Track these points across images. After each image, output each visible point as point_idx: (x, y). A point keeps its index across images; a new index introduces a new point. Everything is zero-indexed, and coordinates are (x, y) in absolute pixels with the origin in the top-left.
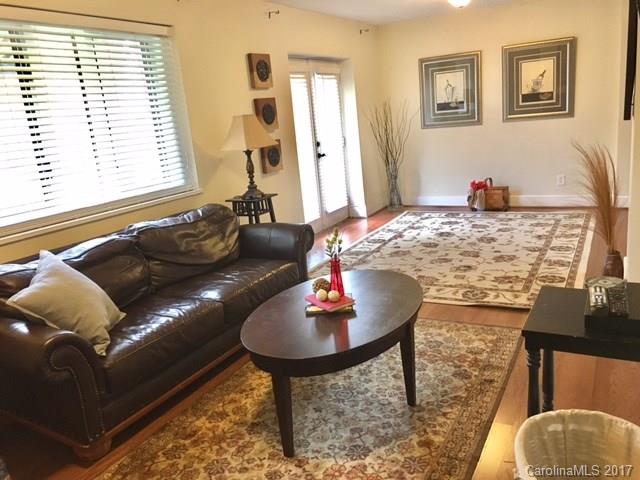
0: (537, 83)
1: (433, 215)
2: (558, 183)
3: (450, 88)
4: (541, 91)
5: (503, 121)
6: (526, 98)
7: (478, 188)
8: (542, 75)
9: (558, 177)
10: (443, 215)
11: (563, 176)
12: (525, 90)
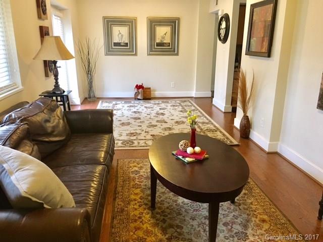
0: (163, 38)
1: (118, 103)
2: (172, 86)
3: (120, 35)
4: (165, 42)
5: (148, 55)
6: (158, 45)
7: (139, 88)
8: (165, 34)
9: (172, 83)
10: (123, 102)
11: (174, 83)
12: (158, 41)
